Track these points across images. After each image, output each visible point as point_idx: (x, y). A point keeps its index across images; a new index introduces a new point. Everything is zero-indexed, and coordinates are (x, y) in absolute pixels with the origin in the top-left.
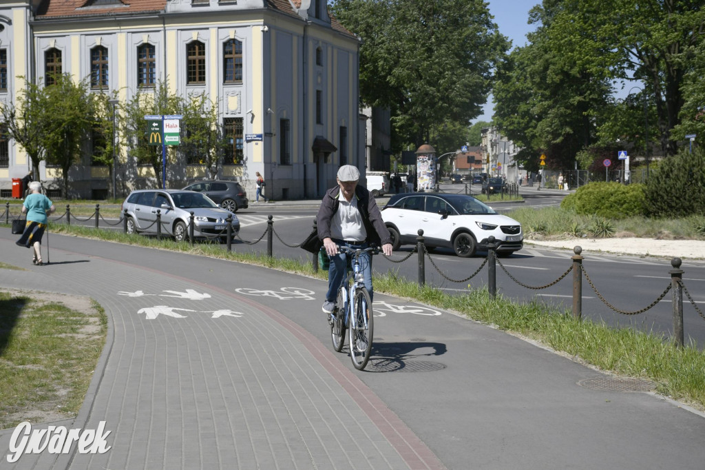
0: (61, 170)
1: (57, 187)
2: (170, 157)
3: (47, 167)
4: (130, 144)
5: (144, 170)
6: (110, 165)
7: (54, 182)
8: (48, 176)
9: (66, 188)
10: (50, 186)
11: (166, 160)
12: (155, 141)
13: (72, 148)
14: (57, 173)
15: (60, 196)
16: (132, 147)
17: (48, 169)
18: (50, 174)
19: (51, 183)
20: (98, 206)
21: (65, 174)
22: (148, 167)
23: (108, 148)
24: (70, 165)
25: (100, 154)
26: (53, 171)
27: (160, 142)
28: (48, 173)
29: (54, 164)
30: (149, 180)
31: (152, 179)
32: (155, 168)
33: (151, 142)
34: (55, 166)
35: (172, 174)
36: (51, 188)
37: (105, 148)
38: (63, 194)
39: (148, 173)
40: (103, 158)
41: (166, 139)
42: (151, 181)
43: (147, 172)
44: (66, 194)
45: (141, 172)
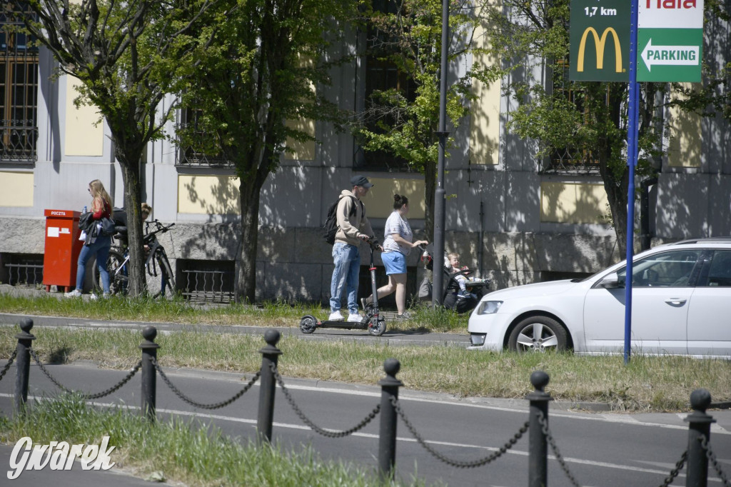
0: (236, 183)
1: (221, 251)
2: (675, 143)
3: (182, 169)
4: (519, 87)
5: (570, 196)
6: (427, 169)
7: (206, 231)
8: (187, 207)
9: (253, 255)
10: (190, 243)
11: (658, 155)
12: (600, 65)
13: (285, 95)
14: (220, 192)
15: (228, 285)
16: (522, 98)
17: (186, 179)
18: (194, 197)
19: (195, 233)
20: (273, 339)
21: (249, 198)
22: (586, 180)
23: (424, 99)
24: (270, 161)
25: (390, 122)
26: (206, 184)
27: (619, 69)
28: (184, 193)
29: (210, 159)
30: (586, 236)
31: (597, 230)
32: (609, 189)
33: (580, 68)
34: (216, 165)
35: (680, 211)
36: (197, 255)
37: (411, 98)
38: (240, 279)
39: (585, 209)
40: (398, 139)
41: (644, 55)
42: (595, 242)
43: (580, 204)
44: (252, 280)
45: (553, 204)
